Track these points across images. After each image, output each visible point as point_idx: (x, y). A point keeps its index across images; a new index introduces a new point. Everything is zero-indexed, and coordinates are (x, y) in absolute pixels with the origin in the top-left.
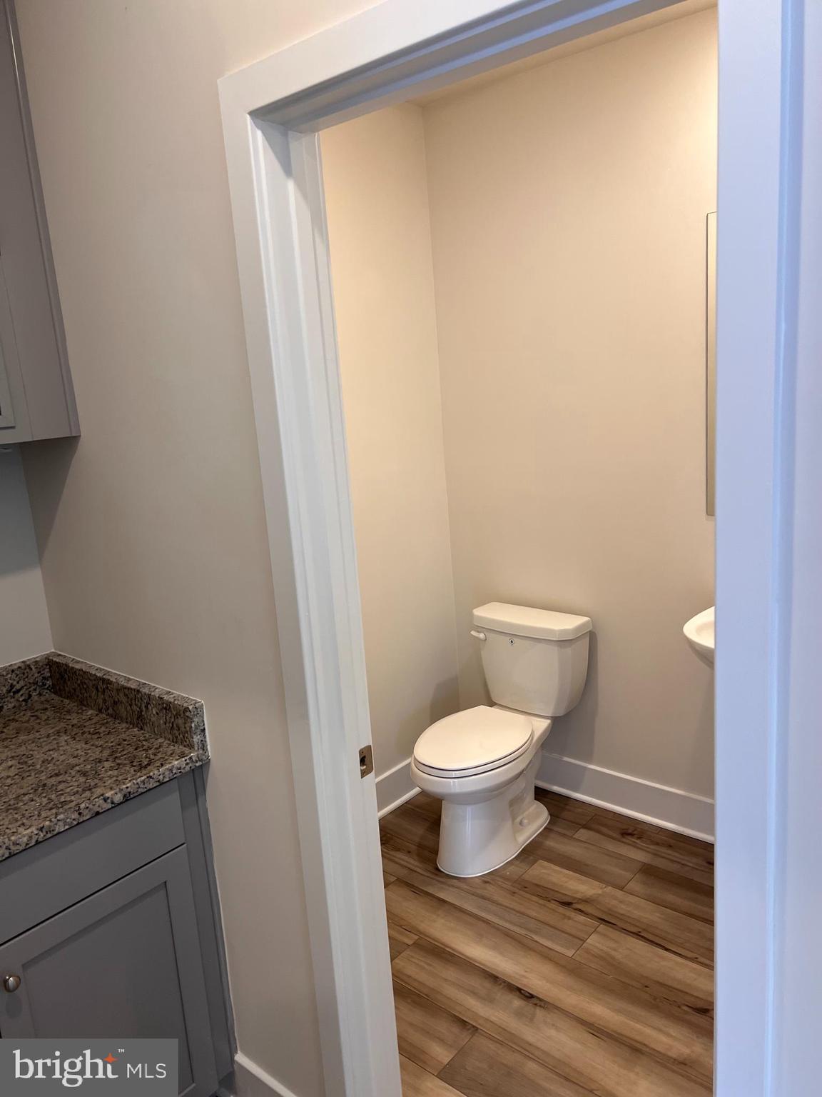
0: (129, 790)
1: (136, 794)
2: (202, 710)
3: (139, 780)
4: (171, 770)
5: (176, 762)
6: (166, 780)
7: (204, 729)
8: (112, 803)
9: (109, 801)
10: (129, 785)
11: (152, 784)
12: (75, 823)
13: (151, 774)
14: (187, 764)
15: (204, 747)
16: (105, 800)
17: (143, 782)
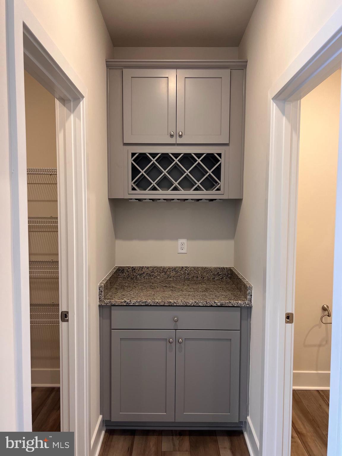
0: (223, 303)
1: (224, 306)
2: (252, 288)
3: (226, 302)
4: (238, 303)
5: (240, 302)
6: (235, 306)
7: (252, 295)
8: (217, 305)
9: (216, 303)
10: (223, 302)
11: (230, 305)
12: (205, 305)
13: (231, 302)
14: (243, 304)
15: (251, 301)
16: (215, 303)
17: (228, 303)
